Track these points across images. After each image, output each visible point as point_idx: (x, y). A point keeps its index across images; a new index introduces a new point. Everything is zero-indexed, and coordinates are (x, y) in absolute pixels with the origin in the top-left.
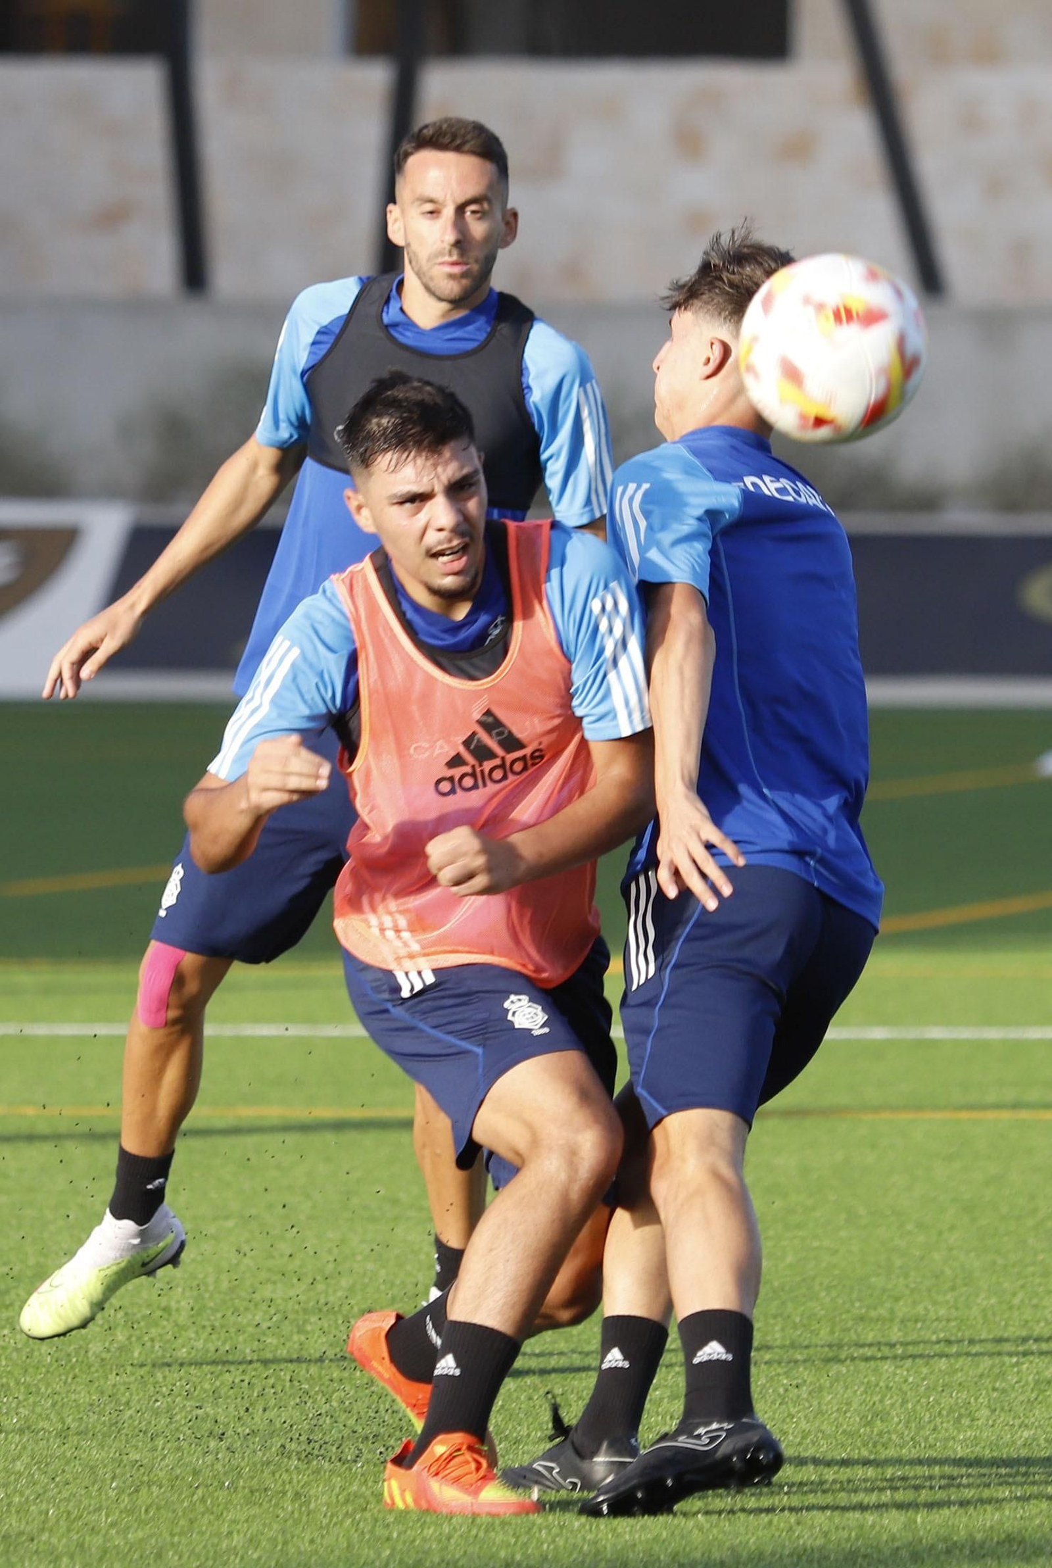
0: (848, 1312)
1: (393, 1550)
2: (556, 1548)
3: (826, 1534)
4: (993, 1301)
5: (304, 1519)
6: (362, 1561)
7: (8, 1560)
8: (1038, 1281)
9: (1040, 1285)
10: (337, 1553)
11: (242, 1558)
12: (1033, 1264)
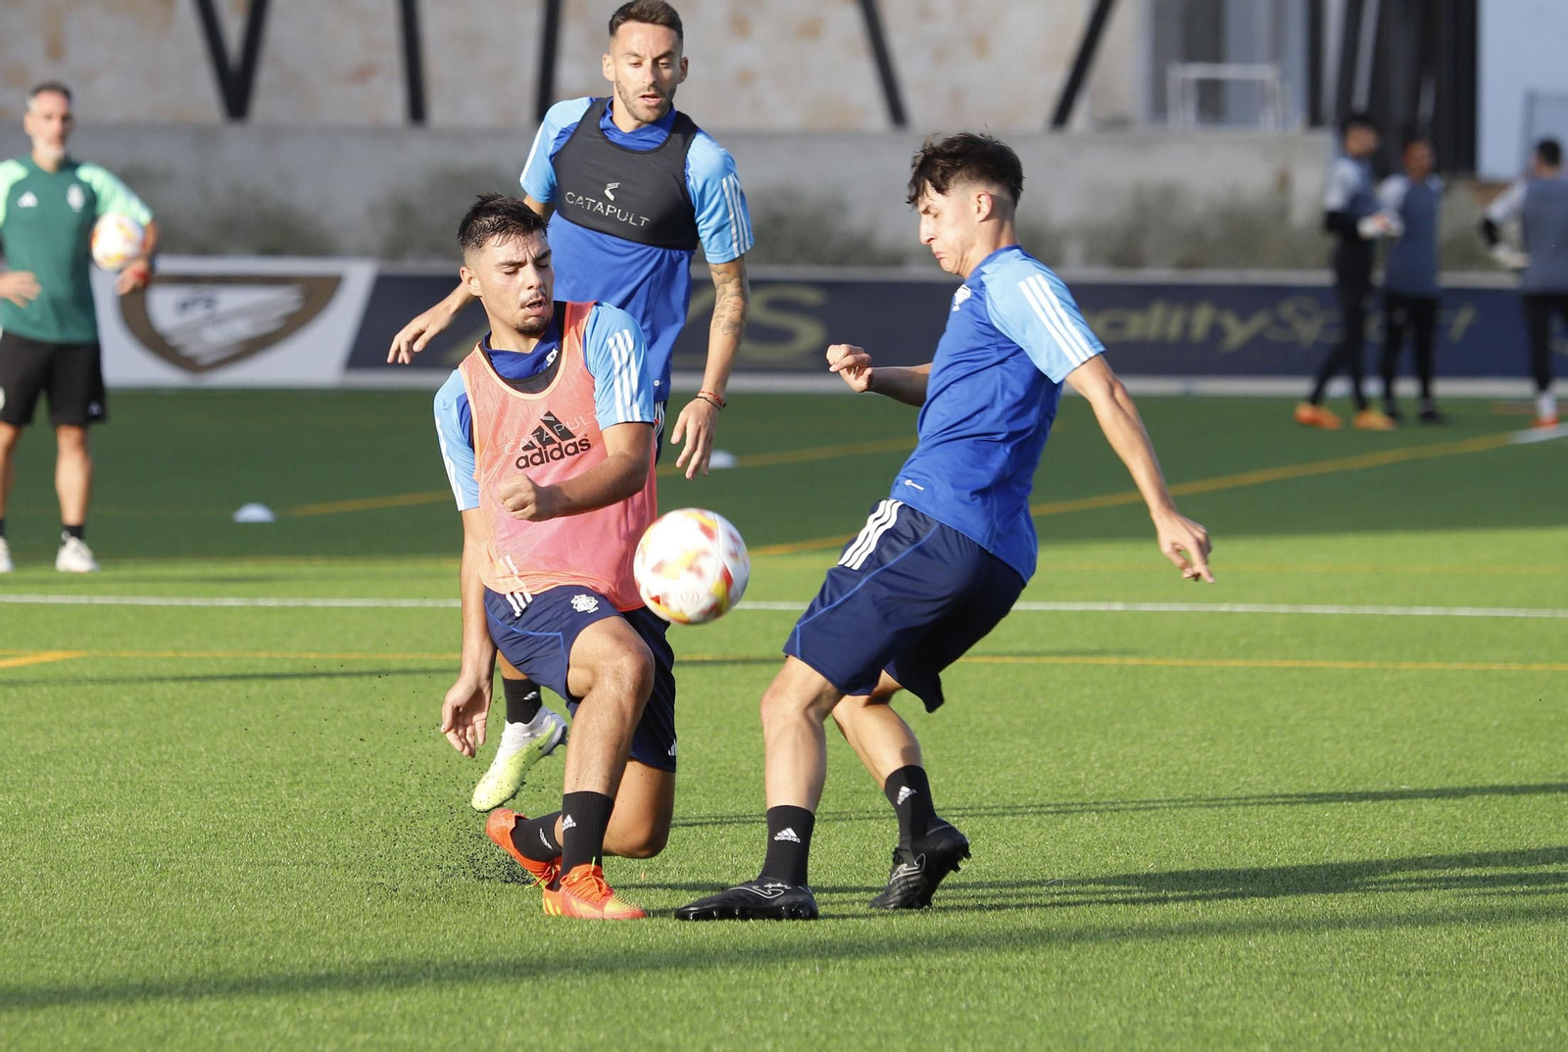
0: (847, 787)
1: (551, 942)
2: (658, 941)
3: (834, 932)
4: (942, 780)
5: (493, 921)
6: (531, 949)
7: (300, 948)
8: (971, 767)
9: (972, 770)
10: (514, 944)
11: (453, 947)
12: (968, 756)
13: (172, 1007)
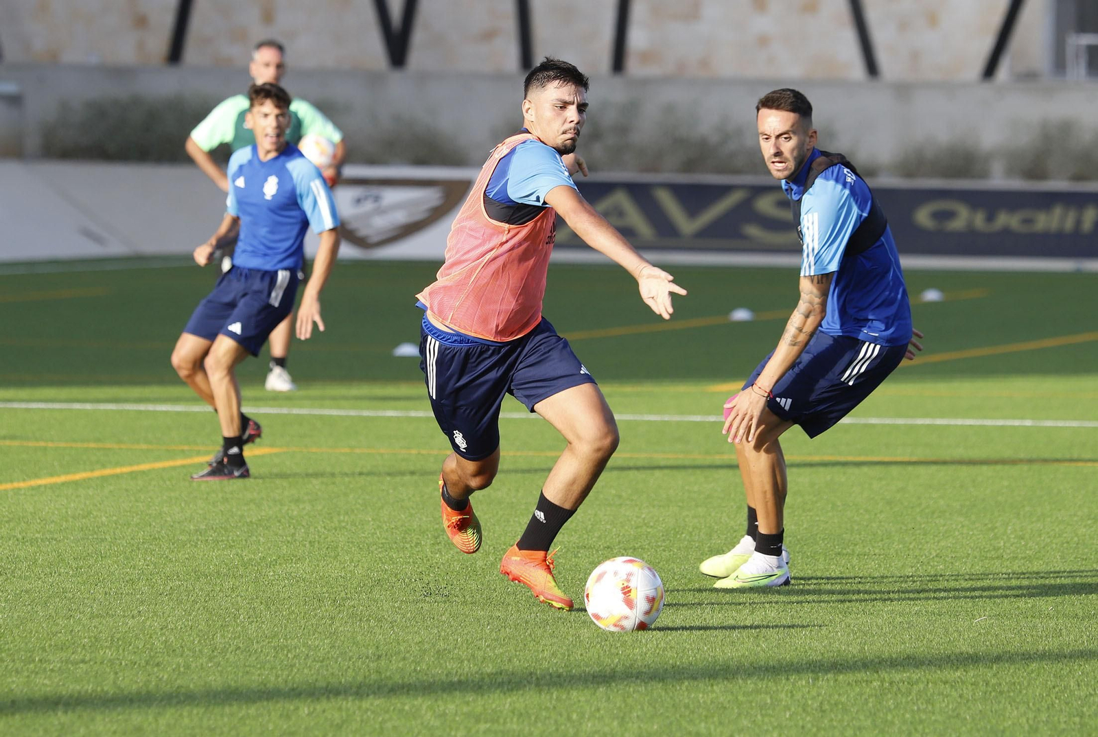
0: (832, 550)
1: (619, 659)
2: (696, 659)
3: (822, 654)
4: (901, 546)
5: (578, 644)
6: (605, 664)
7: (439, 662)
8: (922, 537)
9: (923, 539)
10: (593, 660)
11: (549, 662)
12: (920, 529)
13: (347, 703)
